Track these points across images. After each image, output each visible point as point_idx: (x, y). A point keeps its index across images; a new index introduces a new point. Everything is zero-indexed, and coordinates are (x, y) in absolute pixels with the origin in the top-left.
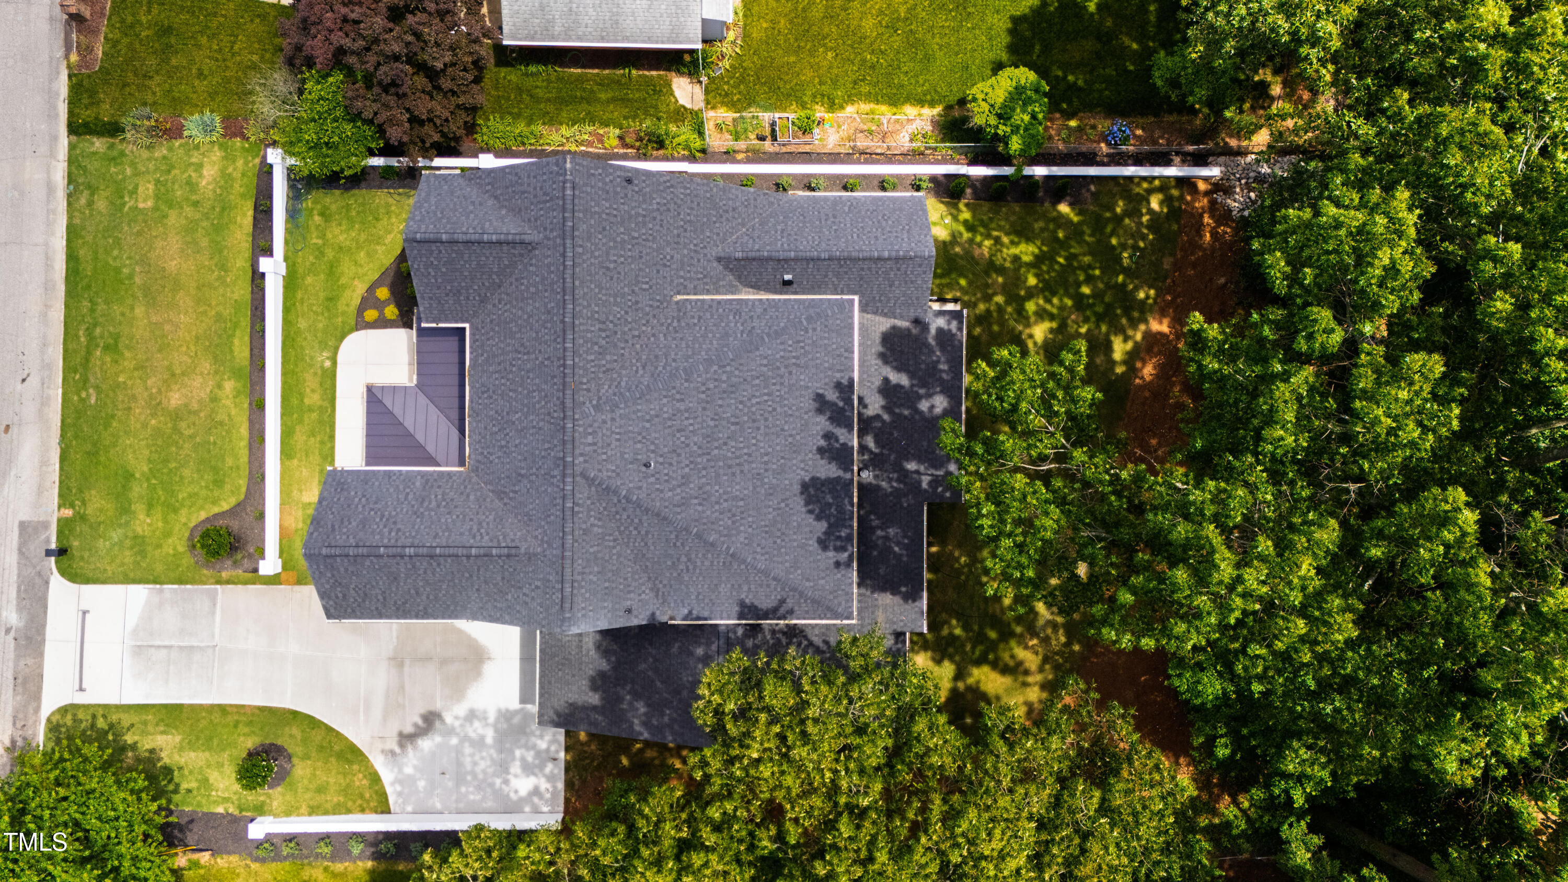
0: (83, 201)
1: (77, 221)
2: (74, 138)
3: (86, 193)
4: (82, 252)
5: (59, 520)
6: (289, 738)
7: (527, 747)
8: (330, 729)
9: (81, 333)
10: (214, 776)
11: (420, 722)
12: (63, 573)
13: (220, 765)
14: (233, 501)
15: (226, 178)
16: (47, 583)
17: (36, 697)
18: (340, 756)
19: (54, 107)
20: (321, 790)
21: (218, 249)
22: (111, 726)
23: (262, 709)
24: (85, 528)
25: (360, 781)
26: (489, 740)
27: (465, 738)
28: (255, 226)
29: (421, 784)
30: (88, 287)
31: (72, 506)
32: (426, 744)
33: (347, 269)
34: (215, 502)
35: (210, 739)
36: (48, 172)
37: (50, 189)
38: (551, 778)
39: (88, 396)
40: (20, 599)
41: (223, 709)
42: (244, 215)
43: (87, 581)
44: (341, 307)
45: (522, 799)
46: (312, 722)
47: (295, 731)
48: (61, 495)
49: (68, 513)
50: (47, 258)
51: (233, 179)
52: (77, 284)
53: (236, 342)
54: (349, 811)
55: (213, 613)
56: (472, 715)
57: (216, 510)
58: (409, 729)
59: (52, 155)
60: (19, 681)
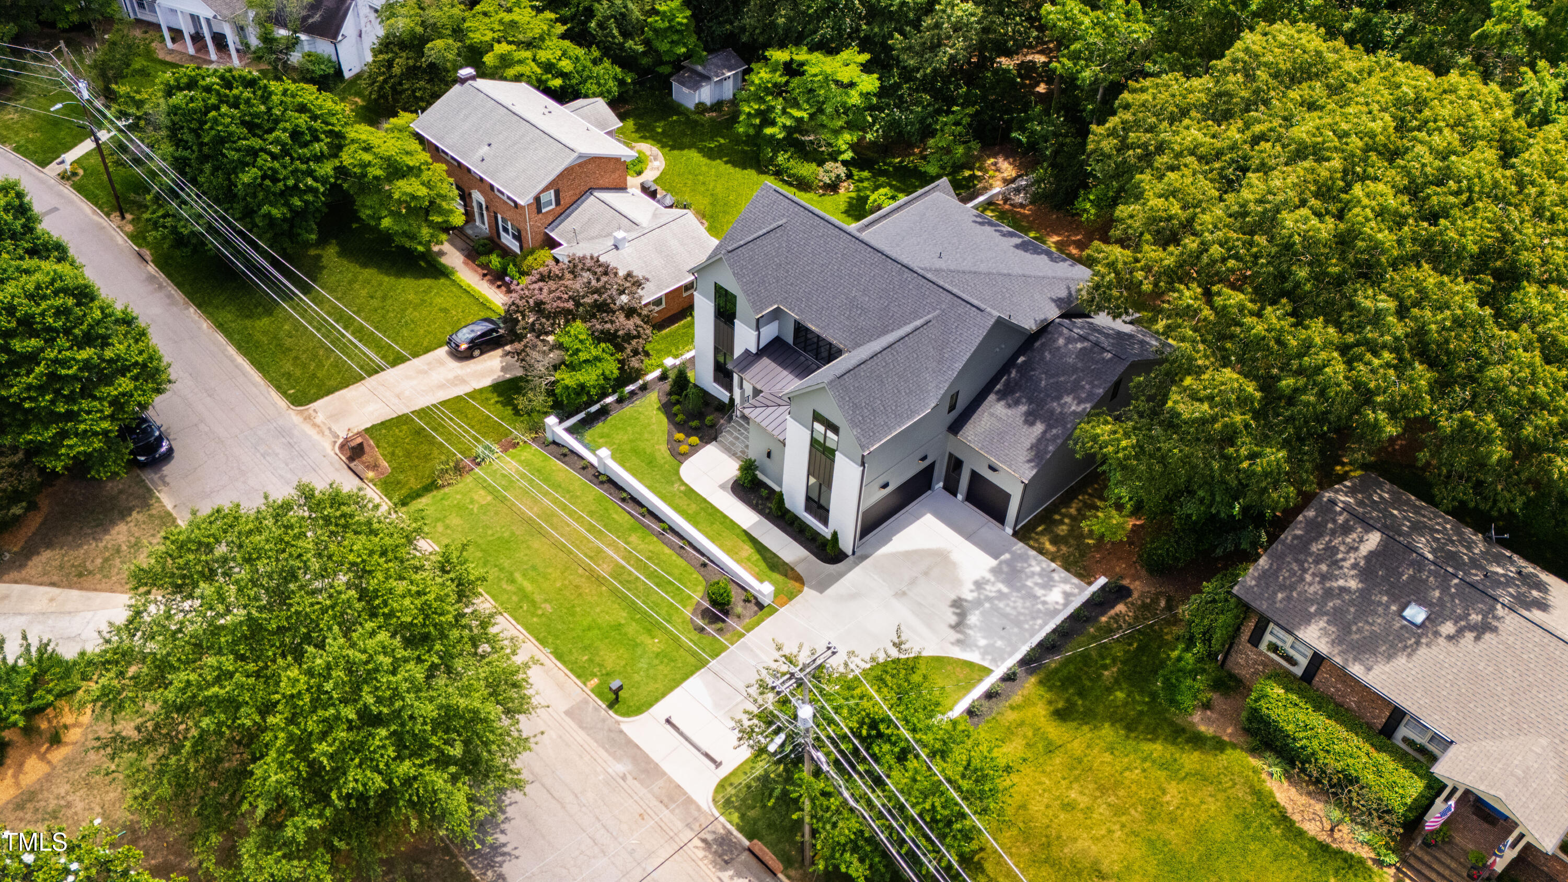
5: (592, 690)
7: (1030, 577)
11: (955, 611)
12: (628, 713)
14: (700, 589)
15: (525, 462)
16: (621, 732)
25: (962, 671)
26: (1005, 590)
27: (991, 599)
28: (567, 464)
29: (999, 644)
31: (594, 675)
32: (973, 620)
38: (1065, 581)
39: (545, 610)
40: (613, 755)
43: (651, 705)
44: (659, 460)
48: (579, 677)
49: (595, 681)
56: (978, 585)
57: (695, 601)
58: (953, 619)
60: (666, 800)
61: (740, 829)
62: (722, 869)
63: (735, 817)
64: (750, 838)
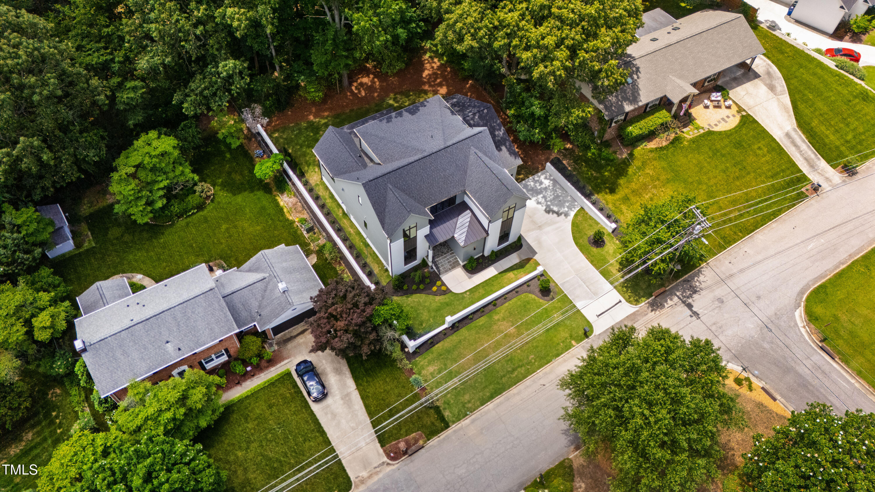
0: (470, 405)
1: (478, 403)
2: (450, 424)
3: (466, 406)
4: (488, 394)
5: (578, 343)
6: (585, 241)
7: (536, 186)
8: (573, 233)
9: (514, 375)
10: (611, 252)
11: (551, 213)
12: (592, 331)
13: (607, 252)
14: (530, 295)
15: (430, 363)
16: (599, 335)
17: (634, 314)
18: (577, 227)
19: (444, 439)
20: (591, 226)
21: (455, 347)
22: (623, 287)
23: (583, 253)
24: (573, 333)
25: (580, 218)
26: (542, 195)
27: (546, 200)
28: (440, 341)
29: (567, 204)
30: (498, 383)
31: (570, 342)
32: (556, 209)
33: (434, 306)
34: (535, 300)
35: (603, 260)
36: (469, 425)
37: (473, 421)
38: (539, 177)
39: (533, 358)
41: (592, 262)
42: (438, 347)
43: (588, 322)
44: (447, 300)
45: (551, 180)
46: (575, 238)
47: (581, 241)
48: (570, 348)
49: (573, 342)
50: (498, 406)
51: (429, 360)
52: (499, 389)
53: (481, 323)
54: (590, 216)
55: (567, 281)
56: (539, 203)
57: (536, 298)
58: (555, 215)
59: (461, 428)
61: (648, 298)
62: (664, 306)
63: (643, 299)
64: (652, 296)
